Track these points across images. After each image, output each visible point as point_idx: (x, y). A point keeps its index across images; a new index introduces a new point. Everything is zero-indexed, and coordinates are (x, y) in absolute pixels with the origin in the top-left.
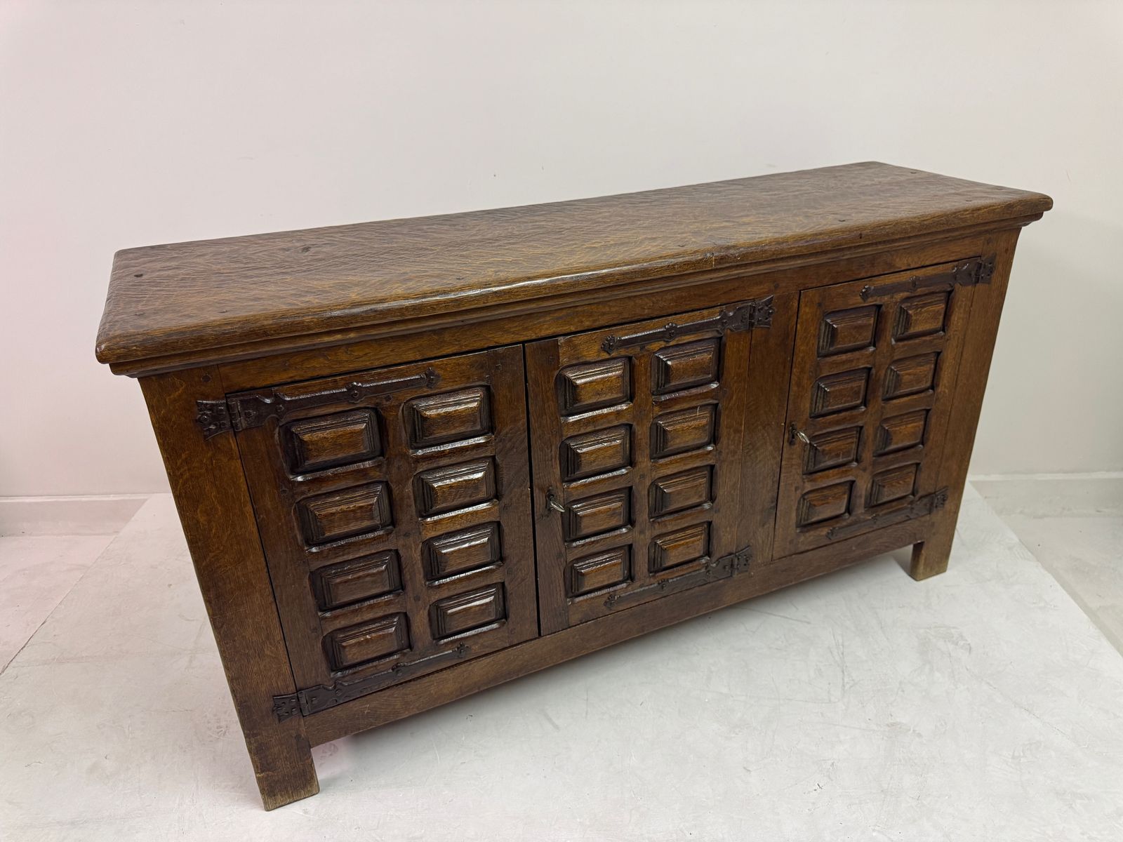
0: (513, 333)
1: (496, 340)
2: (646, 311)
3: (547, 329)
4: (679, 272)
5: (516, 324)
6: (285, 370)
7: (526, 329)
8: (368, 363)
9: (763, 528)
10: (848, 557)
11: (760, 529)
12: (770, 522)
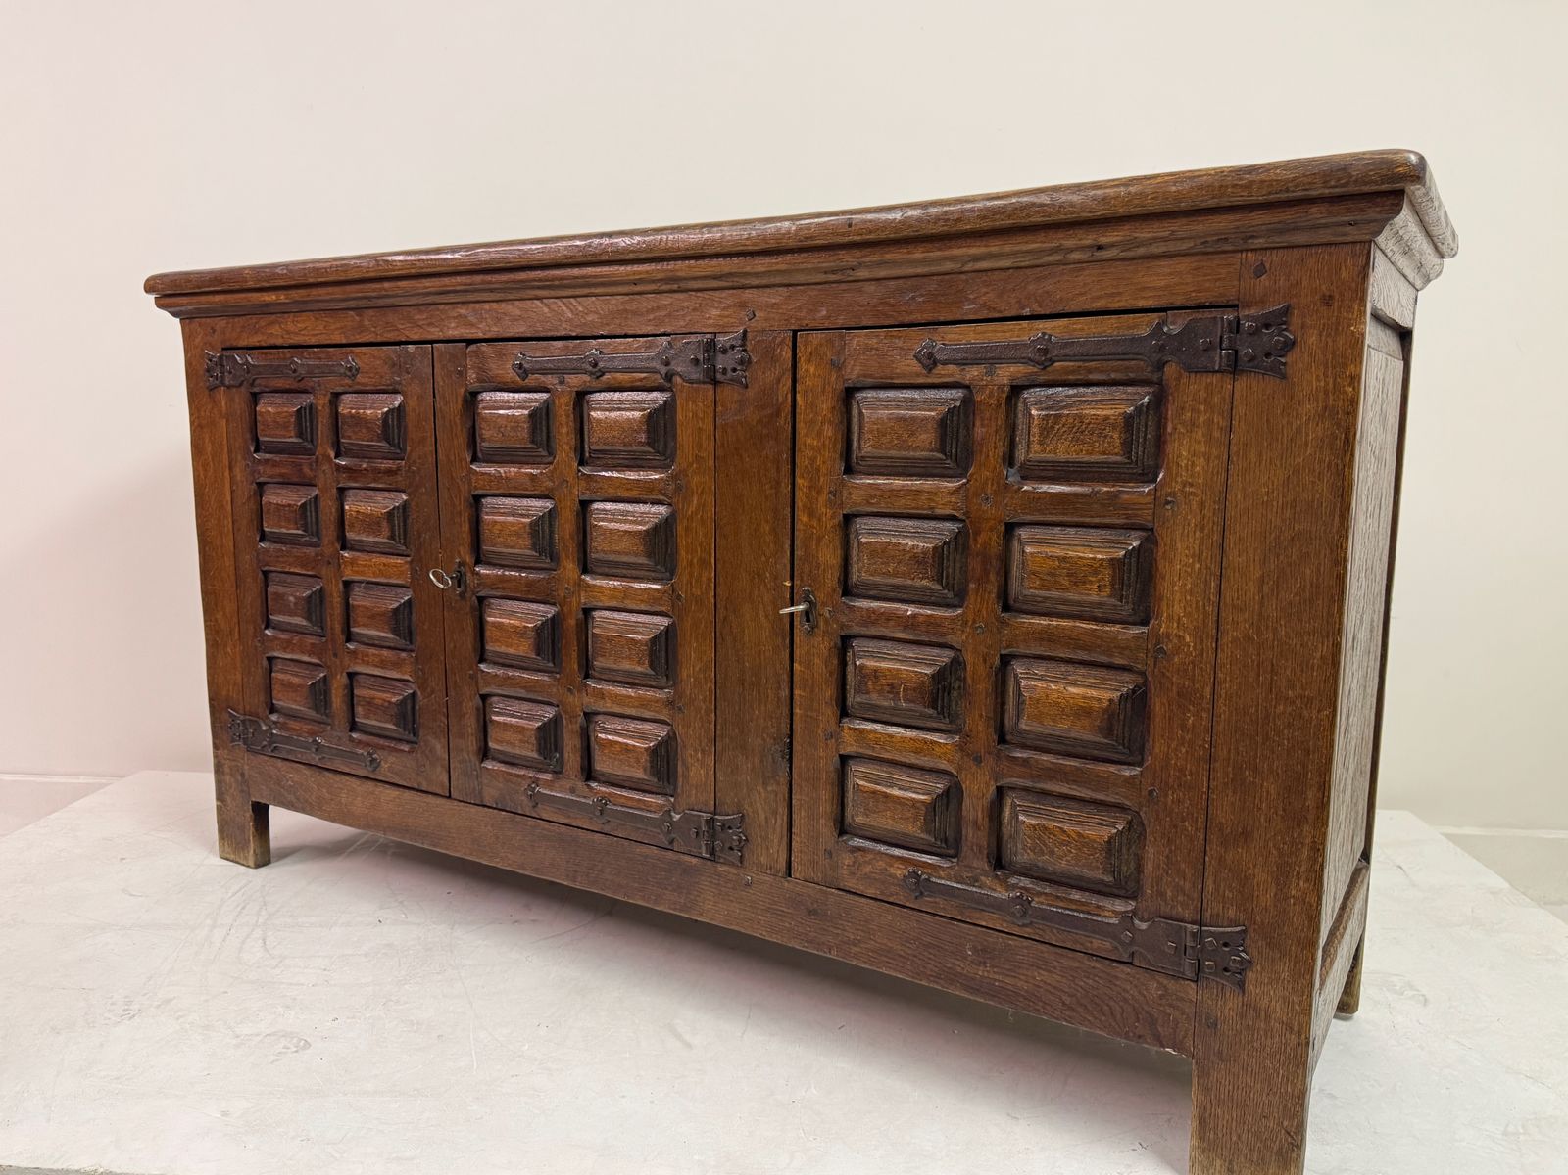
0: (421, 327)
1: (406, 332)
2: (565, 326)
3: (454, 328)
4: (565, 257)
5: (425, 316)
6: (255, 332)
7: (434, 325)
8: (307, 338)
9: (765, 789)
10: (959, 970)
11: (760, 788)
12: (778, 784)
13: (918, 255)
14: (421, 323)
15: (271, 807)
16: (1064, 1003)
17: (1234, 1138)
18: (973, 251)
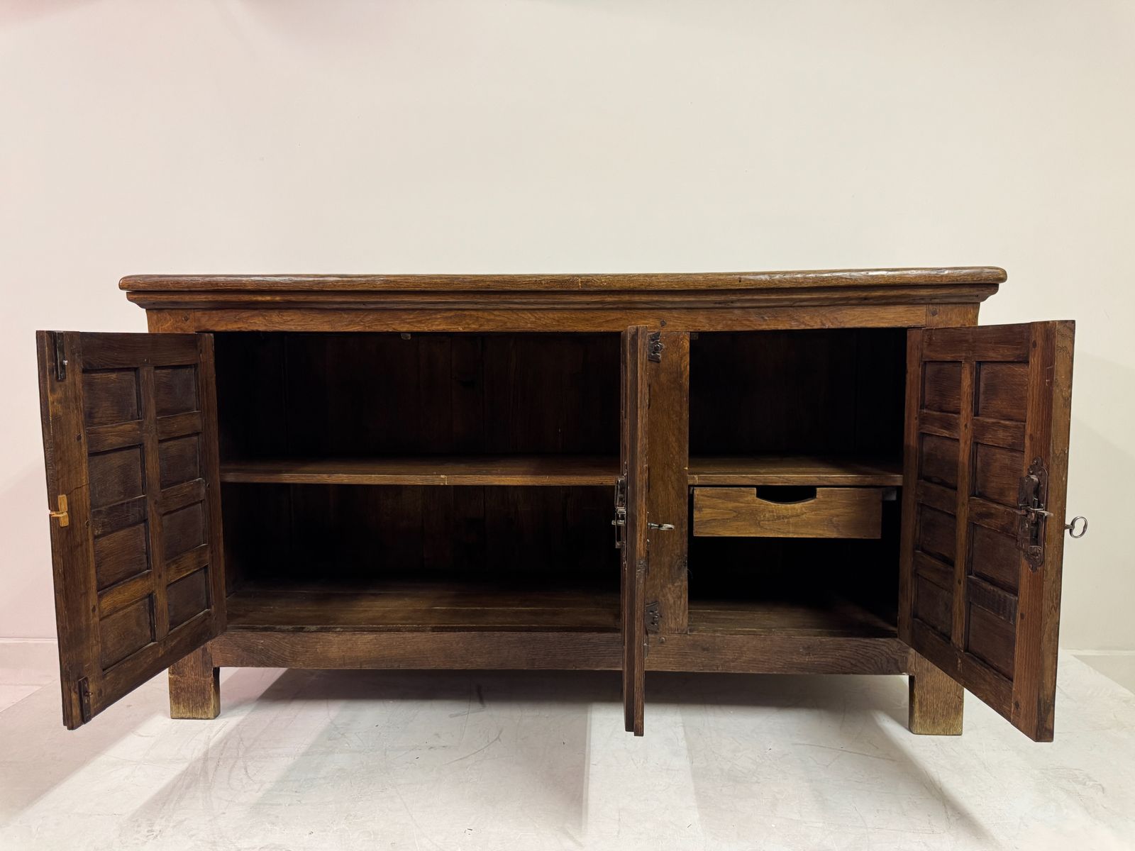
0: (409, 323)
1: (394, 326)
2: (529, 325)
3: (438, 325)
4: (546, 287)
5: (411, 317)
6: (235, 322)
7: (420, 322)
8: (293, 327)
9: (673, 585)
10: (795, 661)
11: (670, 586)
12: (682, 581)
13: (773, 297)
14: (408, 321)
15: (222, 669)
16: (852, 664)
17: (935, 707)
18: (804, 297)
